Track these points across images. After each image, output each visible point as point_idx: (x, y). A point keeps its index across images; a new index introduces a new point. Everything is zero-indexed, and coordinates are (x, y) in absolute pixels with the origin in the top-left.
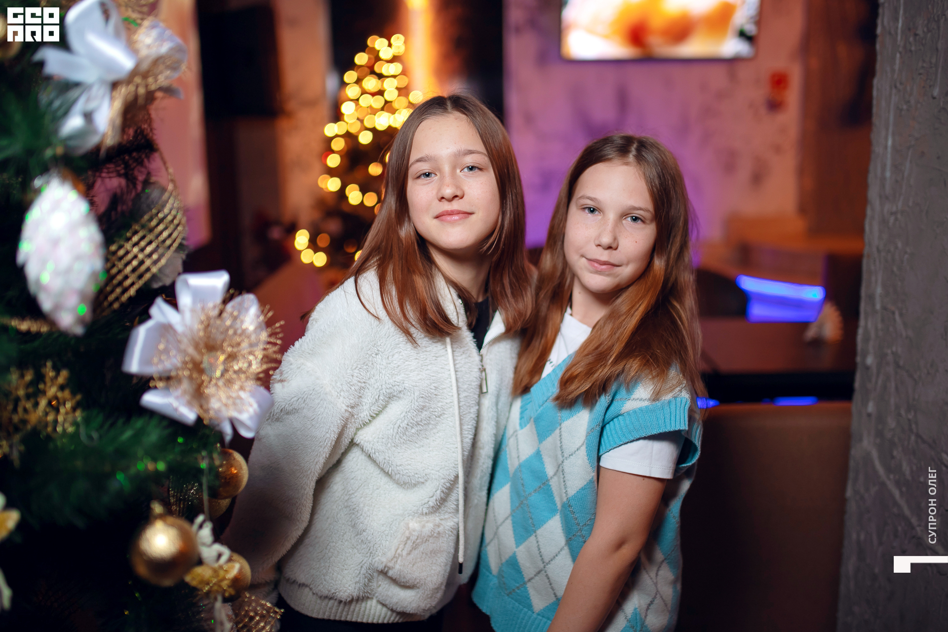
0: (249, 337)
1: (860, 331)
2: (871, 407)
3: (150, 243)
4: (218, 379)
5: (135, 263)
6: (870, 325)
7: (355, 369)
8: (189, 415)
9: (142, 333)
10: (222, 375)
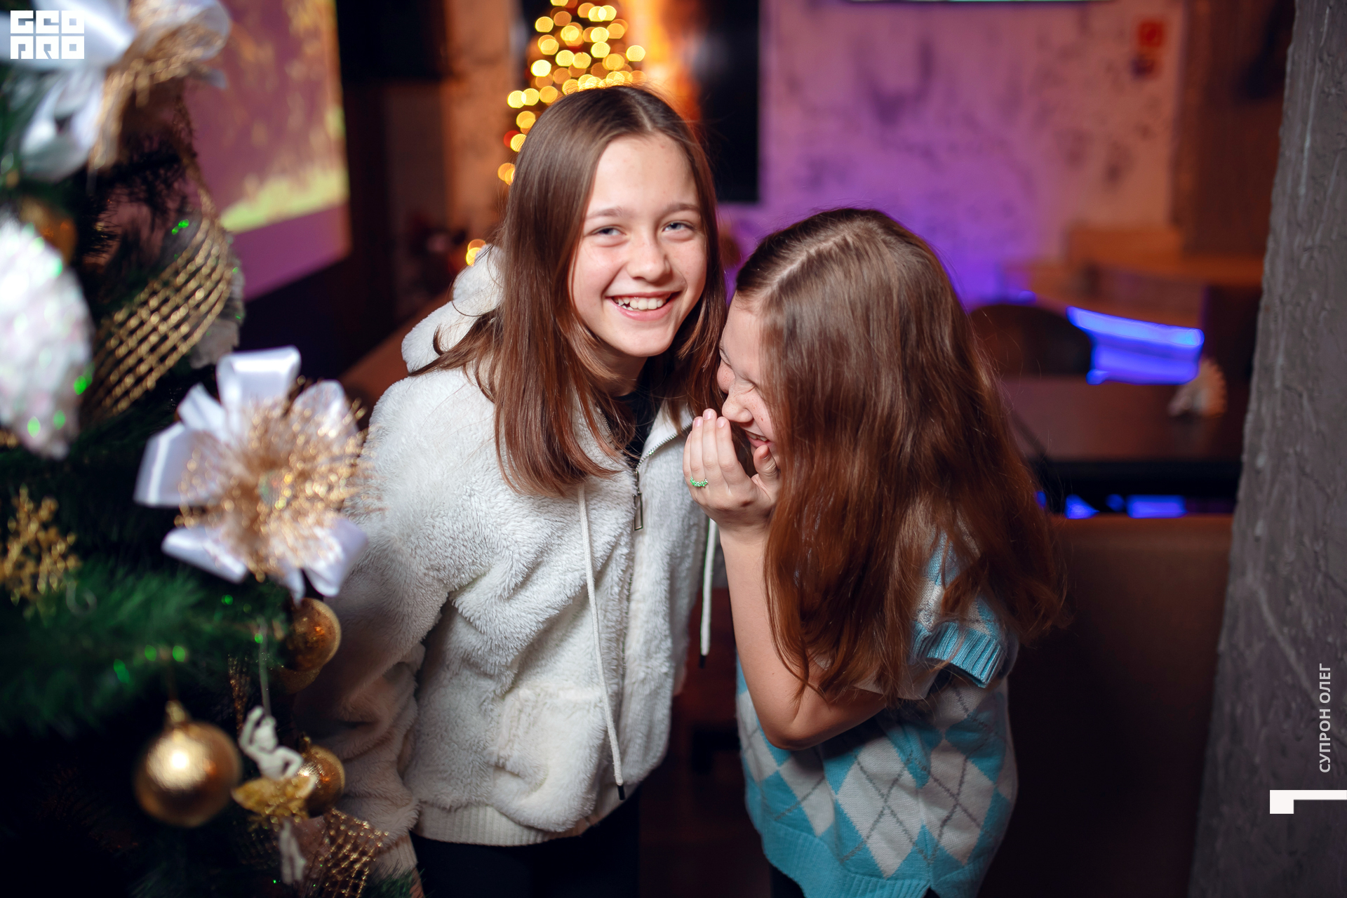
0: (328, 447)
1: (1250, 417)
2: (1260, 529)
3: (177, 308)
4: (282, 510)
5: (154, 339)
6: (1264, 410)
7: (437, 516)
8: (234, 566)
9: (164, 445)
10: (289, 504)
